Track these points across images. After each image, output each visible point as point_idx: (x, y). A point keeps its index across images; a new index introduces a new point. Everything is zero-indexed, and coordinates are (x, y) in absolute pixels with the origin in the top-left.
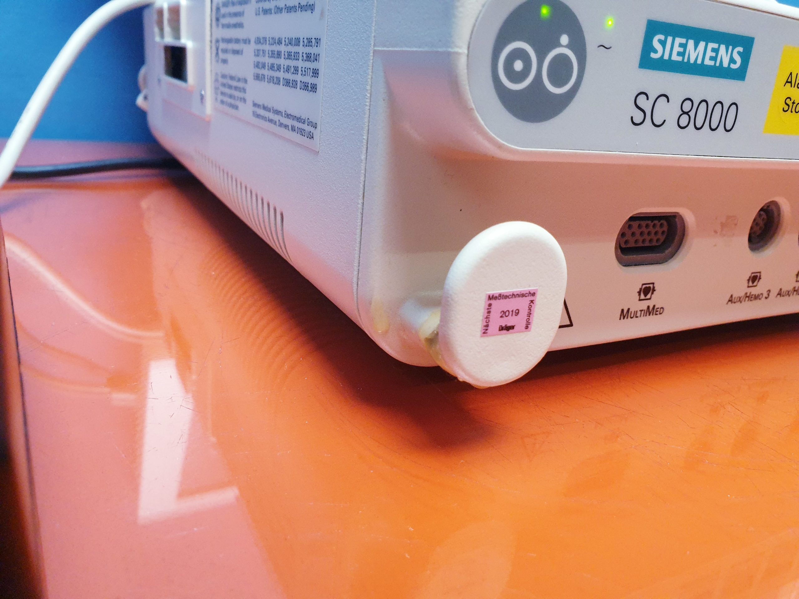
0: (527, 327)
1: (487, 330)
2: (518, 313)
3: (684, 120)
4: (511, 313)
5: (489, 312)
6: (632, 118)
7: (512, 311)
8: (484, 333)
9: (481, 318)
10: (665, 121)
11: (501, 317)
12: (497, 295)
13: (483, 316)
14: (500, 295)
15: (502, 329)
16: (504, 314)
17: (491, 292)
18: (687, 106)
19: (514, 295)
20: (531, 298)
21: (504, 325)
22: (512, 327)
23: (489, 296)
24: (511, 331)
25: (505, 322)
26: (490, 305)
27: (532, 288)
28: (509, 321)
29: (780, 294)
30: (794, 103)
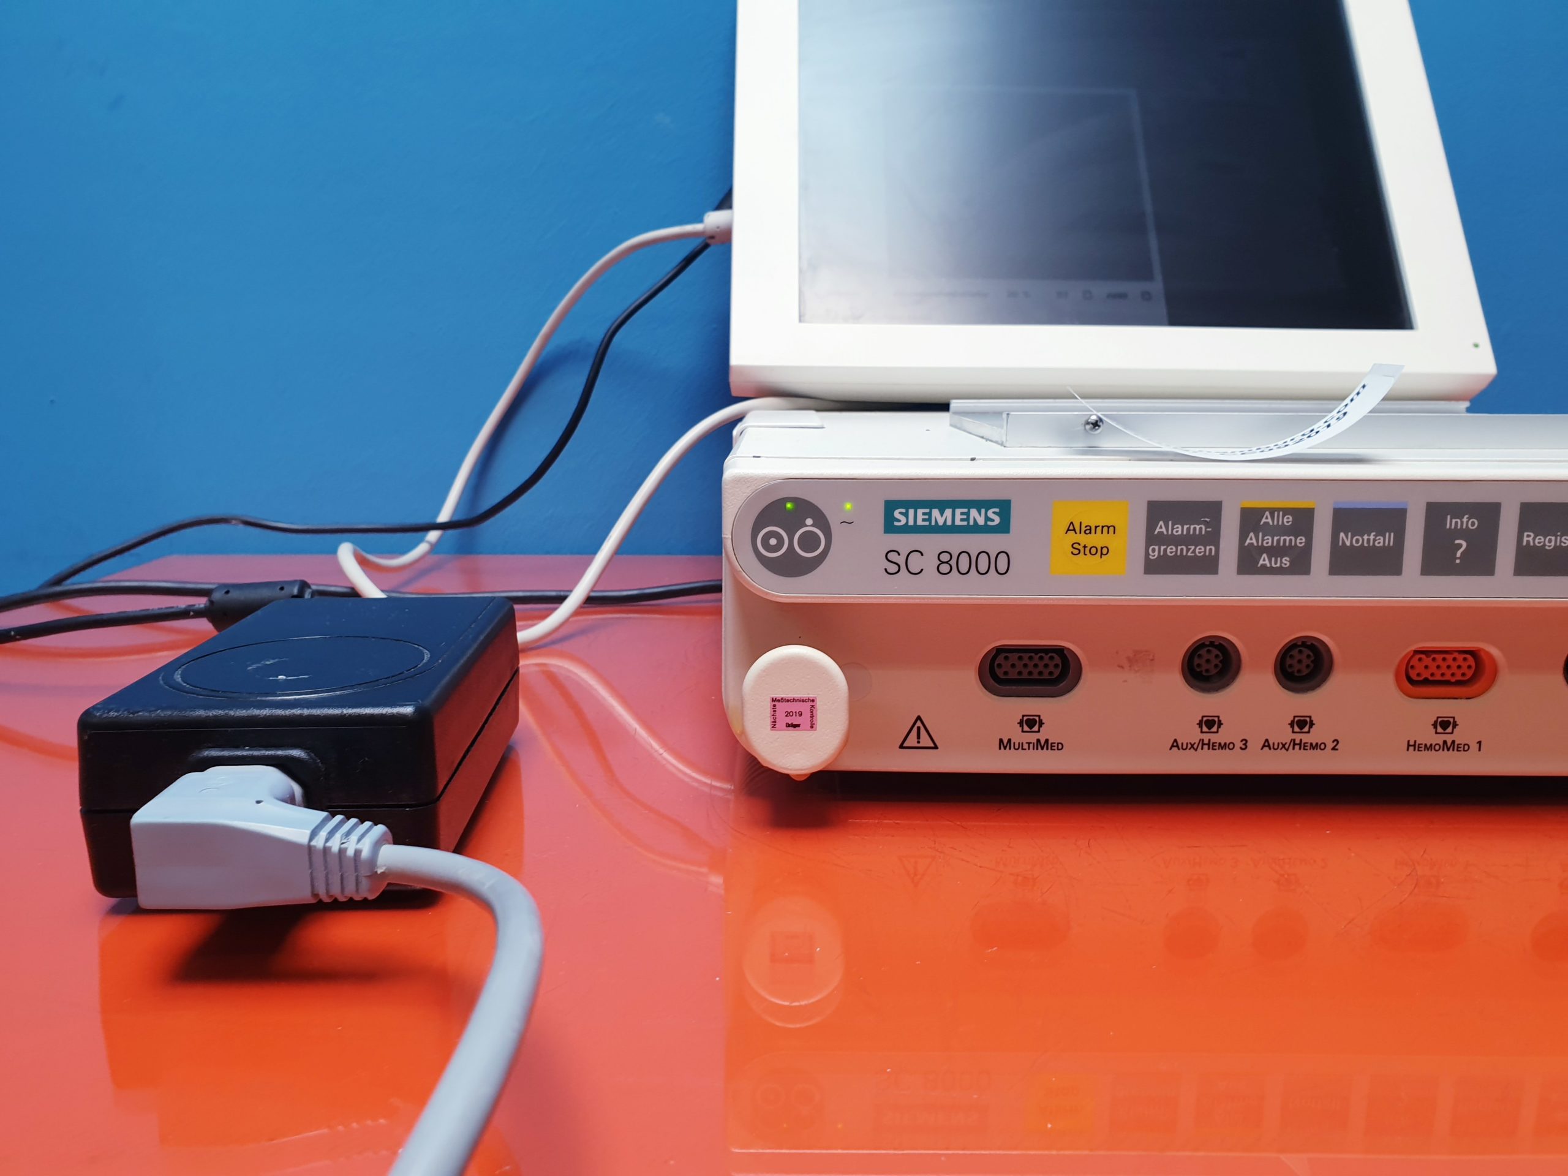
0: (812, 727)
1: (775, 725)
2: (801, 714)
3: (945, 568)
4: (794, 714)
5: (775, 711)
6: (886, 569)
7: (796, 712)
8: (773, 727)
9: (769, 715)
10: (922, 570)
11: (786, 716)
12: (780, 699)
13: (771, 713)
14: (782, 699)
15: (788, 725)
16: (788, 714)
17: (775, 696)
18: (945, 557)
19: (794, 700)
20: (812, 704)
21: (790, 723)
22: (798, 726)
23: (773, 699)
24: (797, 728)
25: (790, 720)
26: (774, 706)
27: (811, 696)
28: (795, 720)
29: (1266, 744)
30: (1085, 547)
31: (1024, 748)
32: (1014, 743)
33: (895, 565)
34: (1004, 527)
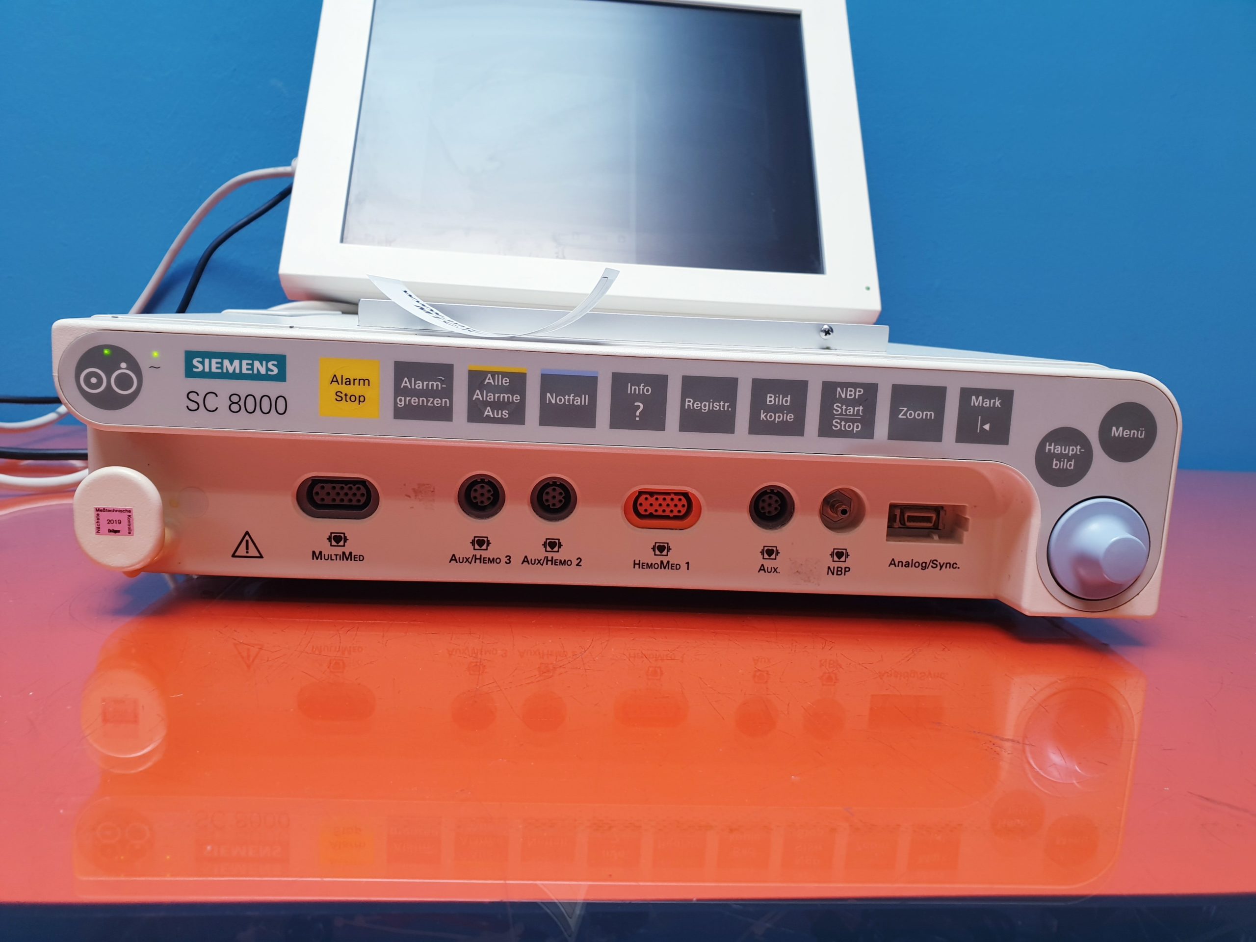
0: (130, 533)
1: (99, 530)
2: (120, 522)
3: (235, 407)
4: (115, 522)
5: (98, 519)
6: (187, 407)
7: (116, 521)
8: (97, 532)
9: (94, 522)
10: (217, 408)
11: (108, 523)
12: (102, 509)
13: (95, 521)
14: (104, 509)
15: (110, 531)
16: (110, 522)
17: (98, 507)
18: (235, 399)
19: (114, 510)
20: (129, 514)
21: (111, 529)
22: (118, 531)
23: (96, 509)
24: (117, 533)
25: (111, 527)
26: (98, 515)
27: (128, 507)
28: (116, 527)
30: (346, 395)
31: (332, 559)
32: (324, 555)
33: (195, 403)
34: (281, 377)
